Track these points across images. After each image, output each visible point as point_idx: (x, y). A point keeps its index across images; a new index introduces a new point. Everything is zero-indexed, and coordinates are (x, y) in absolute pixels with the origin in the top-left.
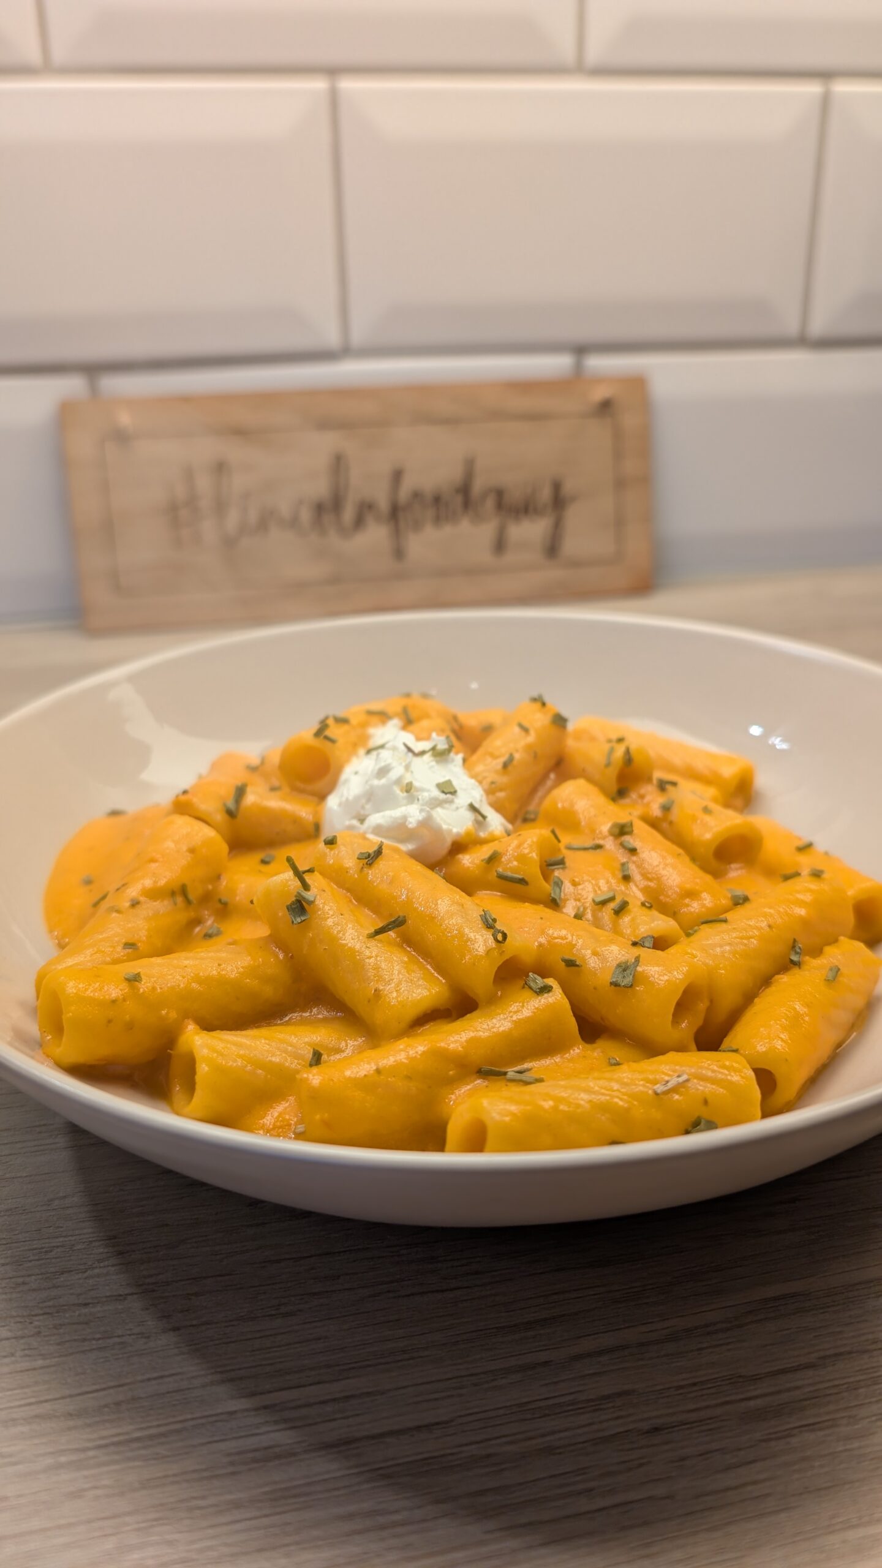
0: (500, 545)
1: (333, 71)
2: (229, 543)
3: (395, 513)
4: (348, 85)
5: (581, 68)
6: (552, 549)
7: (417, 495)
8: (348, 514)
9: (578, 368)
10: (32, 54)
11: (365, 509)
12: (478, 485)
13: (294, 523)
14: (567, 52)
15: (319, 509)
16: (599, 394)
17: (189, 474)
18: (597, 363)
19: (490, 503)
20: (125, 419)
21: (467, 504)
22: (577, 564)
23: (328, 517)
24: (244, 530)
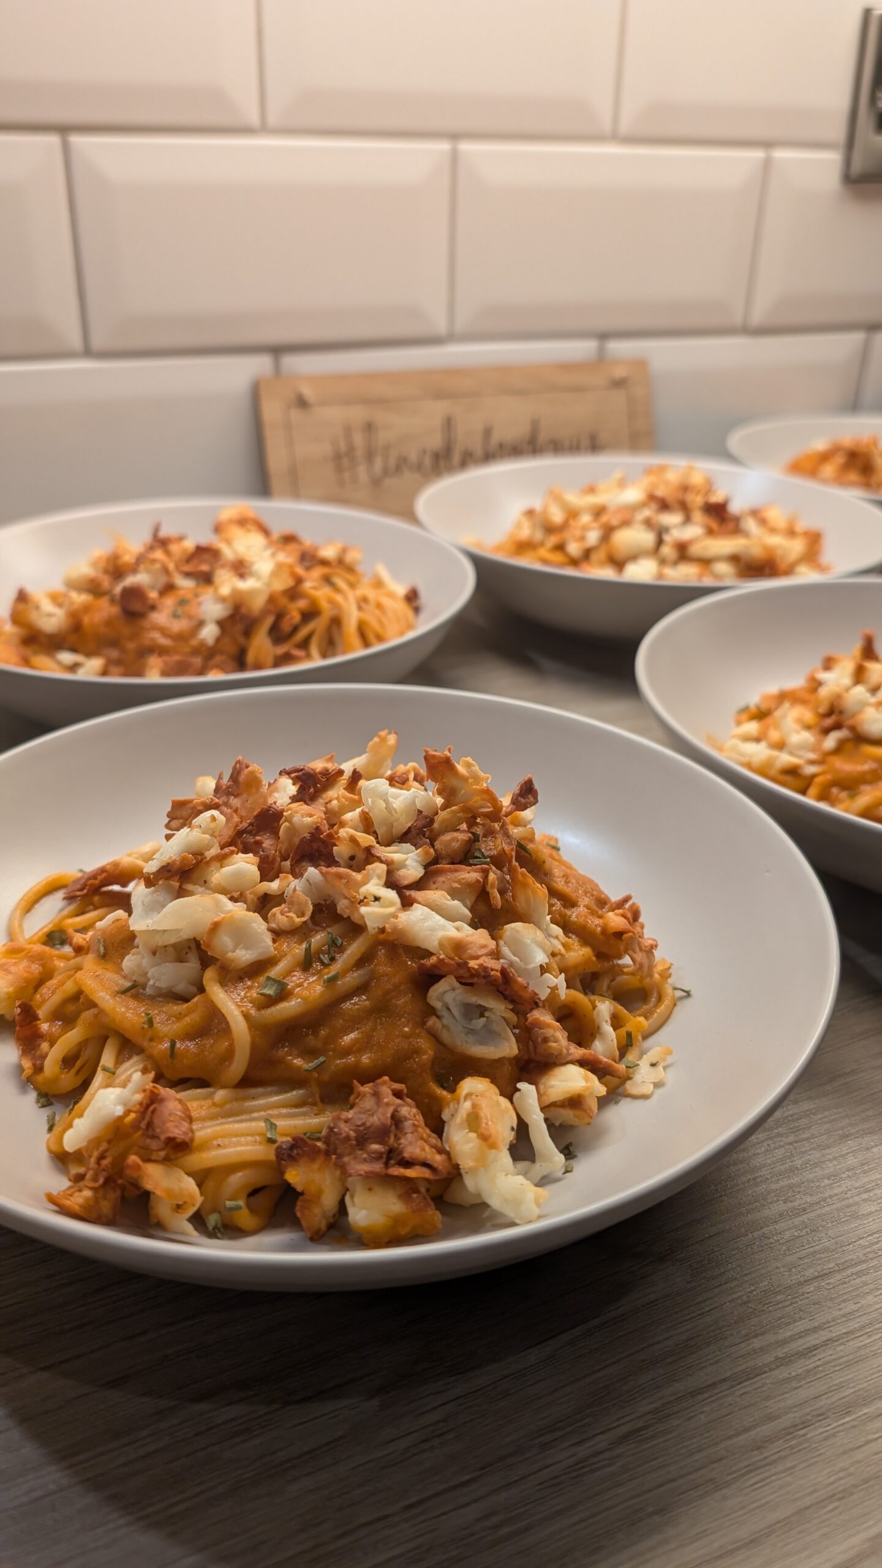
1: (454, 137)
2: (376, 482)
3: (485, 458)
5: (616, 137)
7: (501, 446)
8: (456, 459)
9: (601, 351)
10: (254, 119)
11: (467, 457)
12: (541, 435)
13: (417, 467)
14: (607, 126)
15: (436, 456)
16: (617, 372)
17: (348, 431)
18: (613, 346)
20: (304, 390)
23: (442, 463)
24: (386, 472)
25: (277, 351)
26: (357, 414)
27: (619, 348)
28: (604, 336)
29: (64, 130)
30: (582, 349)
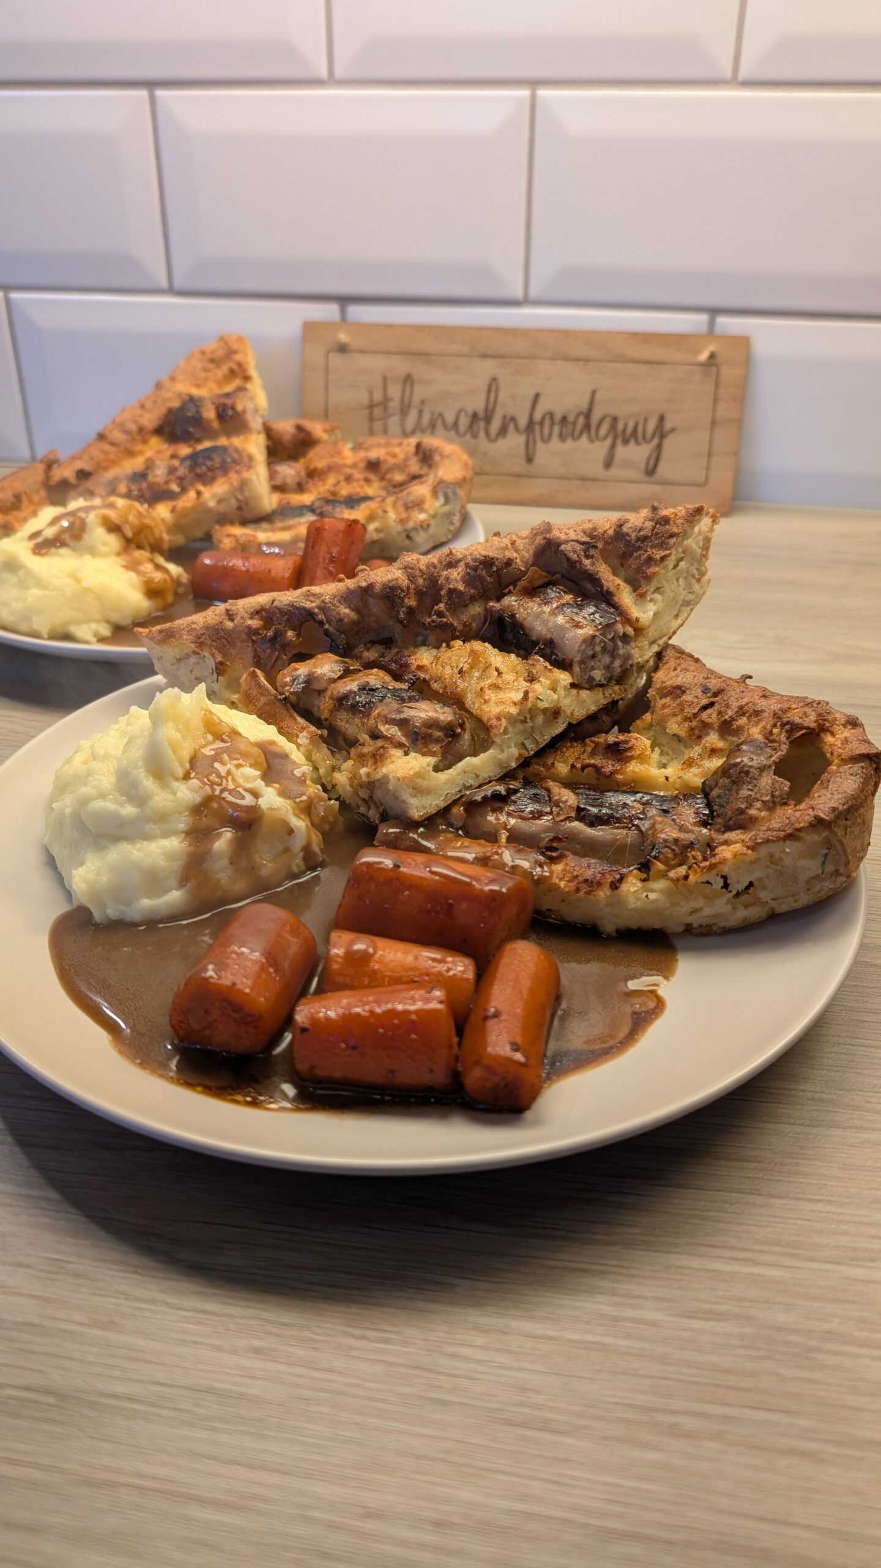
0: (609, 461)
1: (534, 84)
3: (531, 427)
4: (543, 93)
5: (735, 81)
6: (651, 469)
7: (549, 415)
8: (496, 425)
9: (711, 326)
10: (322, 70)
11: (508, 424)
12: (597, 413)
13: (455, 426)
15: (474, 417)
17: (386, 380)
19: (605, 428)
20: (350, 336)
21: (587, 427)
22: (668, 482)
23: (480, 426)
24: (418, 426)
25: (344, 300)
26: (400, 366)
27: (728, 324)
28: (714, 312)
29: (151, 85)
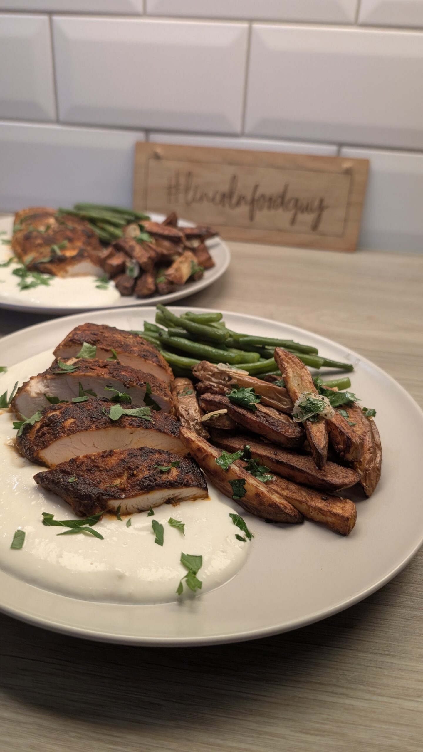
0: (293, 222)
1: (252, 20)
2: (188, 204)
3: (253, 202)
4: (256, 26)
5: (356, 24)
6: (315, 227)
7: (263, 196)
8: (234, 200)
9: (339, 152)
10: (141, 9)
11: (241, 199)
12: (288, 196)
13: (213, 200)
14: (351, 17)
15: (224, 196)
16: (346, 165)
17: (178, 174)
18: (347, 151)
19: (292, 204)
20: (159, 151)
21: (282, 203)
22: (323, 234)
23: (226, 200)
24: (194, 200)
26: (184, 167)
29: (50, 13)
30: (329, 150)
